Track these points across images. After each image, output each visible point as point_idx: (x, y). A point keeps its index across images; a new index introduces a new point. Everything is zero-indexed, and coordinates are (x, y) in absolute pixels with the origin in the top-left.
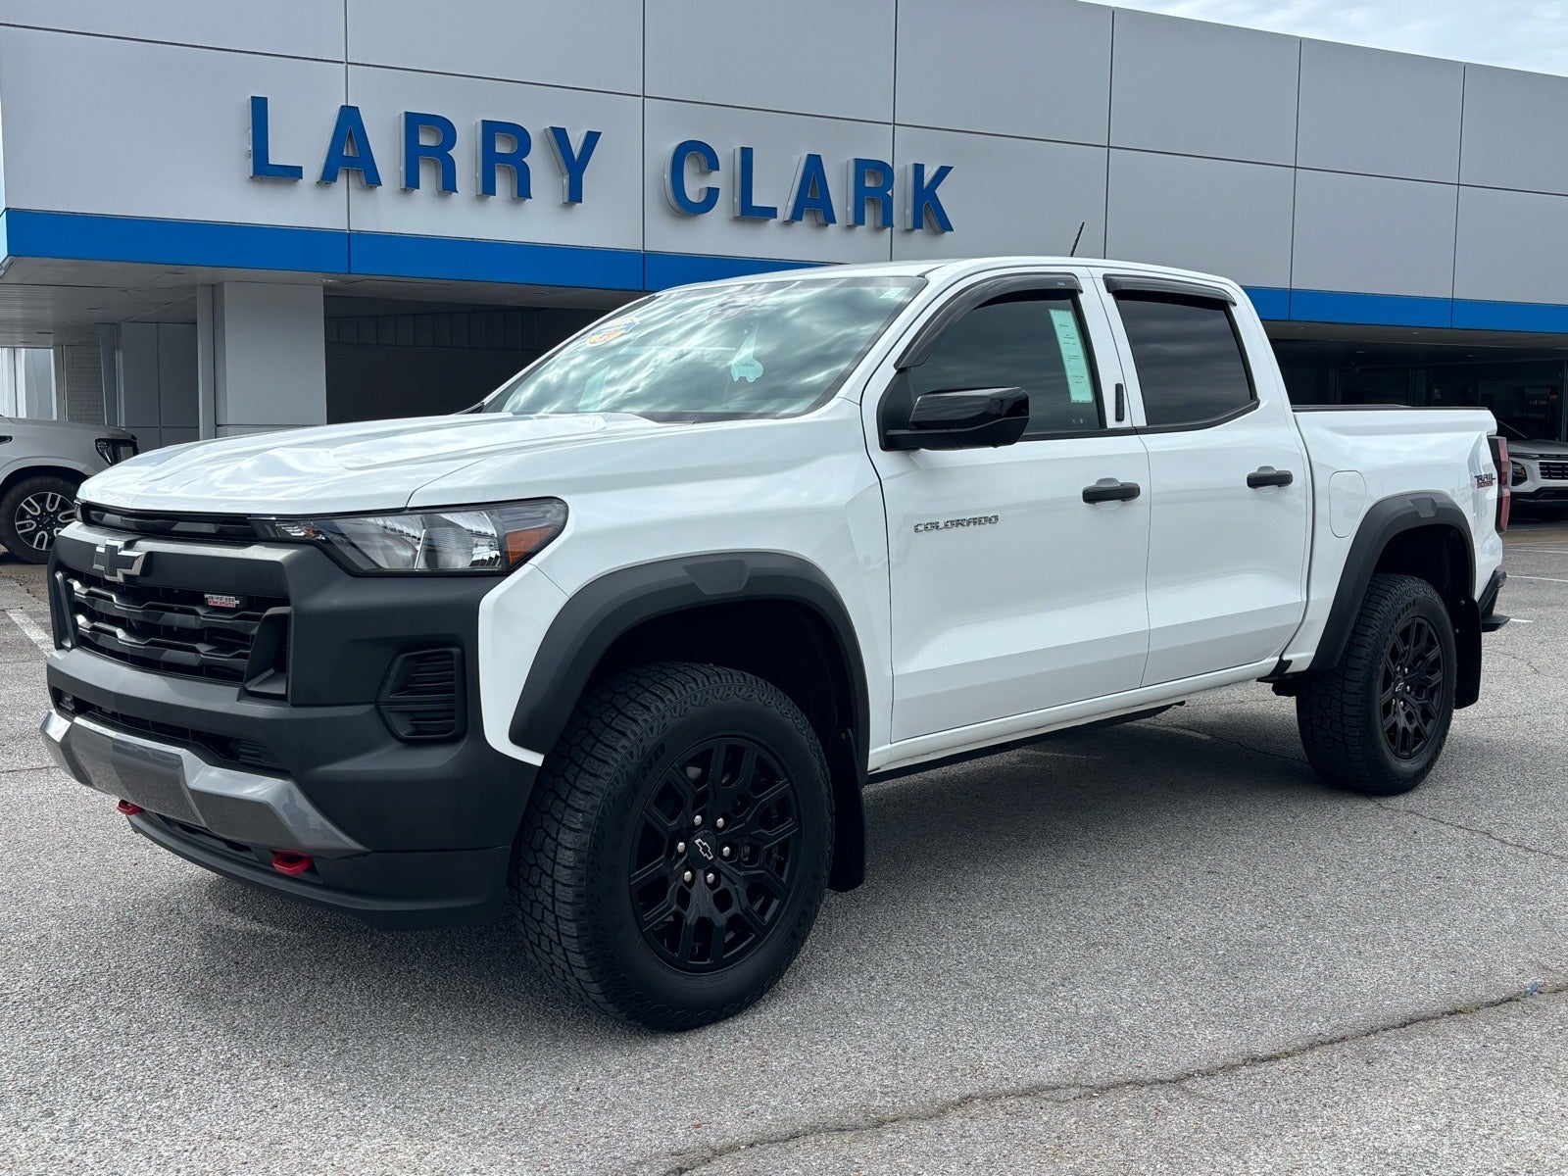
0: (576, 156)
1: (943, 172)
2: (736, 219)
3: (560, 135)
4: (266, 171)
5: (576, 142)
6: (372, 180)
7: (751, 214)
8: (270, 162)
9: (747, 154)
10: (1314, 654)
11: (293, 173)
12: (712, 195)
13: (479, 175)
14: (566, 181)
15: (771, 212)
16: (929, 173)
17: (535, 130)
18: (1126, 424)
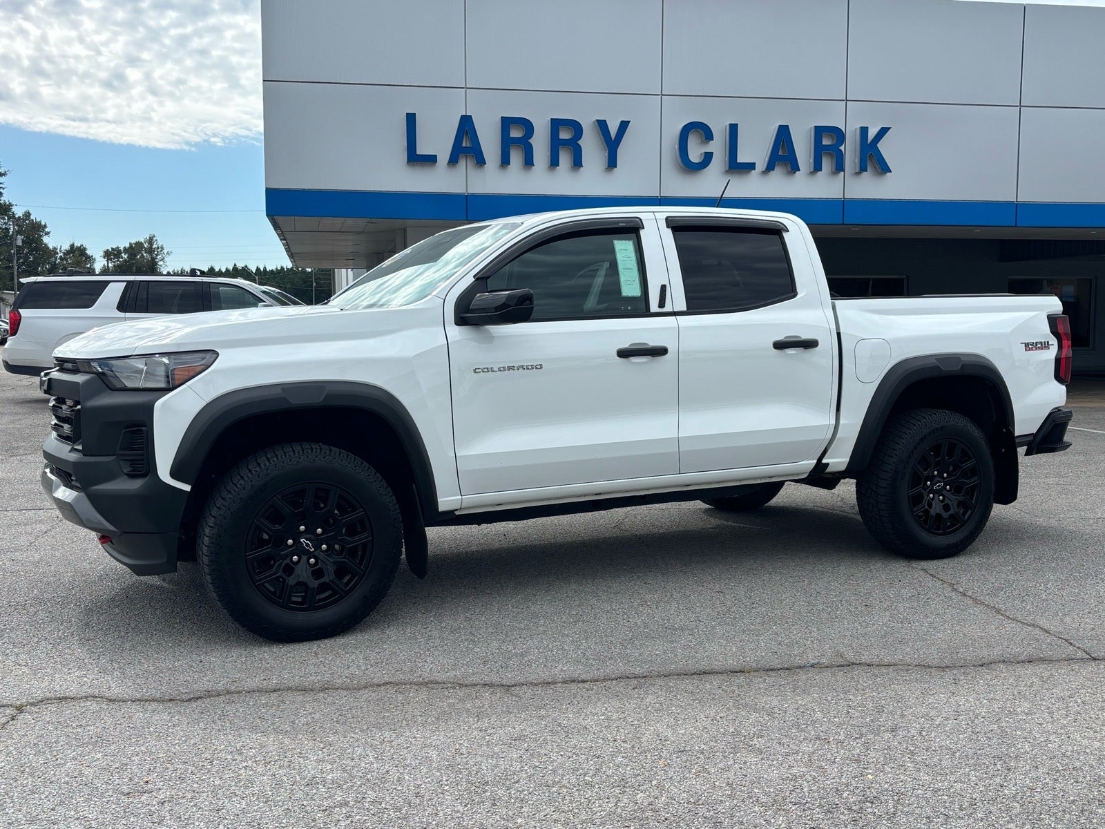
0: (613, 137)
1: (883, 132)
2: (727, 172)
3: (602, 125)
4: (416, 159)
5: (613, 129)
6: (480, 161)
7: (736, 168)
8: (418, 153)
9: (734, 129)
10: (848, 460)
11: (431, 160)
12: (708, 157)
13: (549, 154)
14: (607, 154)
15: (751, 166)
16: (872, 133)
17: (587, 124)
18: (668, 308)
